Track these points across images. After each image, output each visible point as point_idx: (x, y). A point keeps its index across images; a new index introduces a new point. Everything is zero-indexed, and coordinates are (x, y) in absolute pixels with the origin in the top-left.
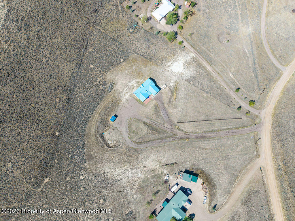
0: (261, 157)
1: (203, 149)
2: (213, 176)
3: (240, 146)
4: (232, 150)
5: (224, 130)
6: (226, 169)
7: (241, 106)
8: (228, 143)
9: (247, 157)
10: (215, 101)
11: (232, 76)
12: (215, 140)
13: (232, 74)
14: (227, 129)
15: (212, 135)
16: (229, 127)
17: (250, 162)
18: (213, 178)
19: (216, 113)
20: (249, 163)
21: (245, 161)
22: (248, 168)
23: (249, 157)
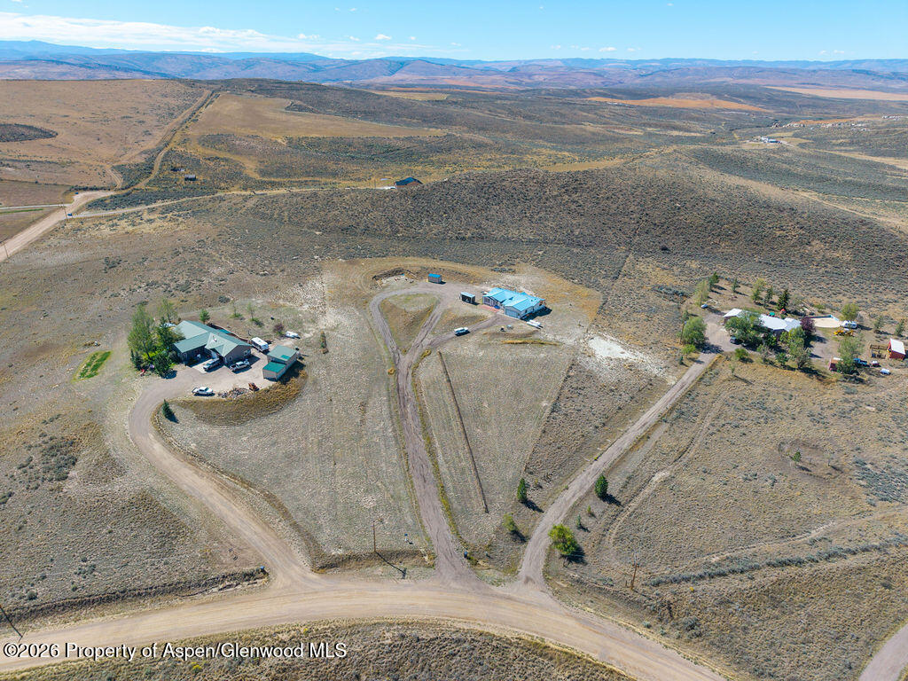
0: (314, 576)
1: (364, 405)
2: (271, 422)
3: (369, 501)
4: (354, 476)
5: (432, 453)
6: (289, 456)
7: (540, 511)
8: (383, 465)
9: (321, 521)
10: (531, 430)
11: (657, 478)
12: (394, 430)
13: (665, 481)
14: (436, 464)
15: (413, 422)
16: (443, 469)
17: (299, 531)
18: (266, 420)
19: (490, 433)
20: (295, 526)
21: (307, 512)
22: (277, 520)
23: (320, 528)
